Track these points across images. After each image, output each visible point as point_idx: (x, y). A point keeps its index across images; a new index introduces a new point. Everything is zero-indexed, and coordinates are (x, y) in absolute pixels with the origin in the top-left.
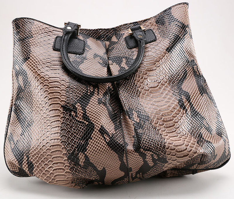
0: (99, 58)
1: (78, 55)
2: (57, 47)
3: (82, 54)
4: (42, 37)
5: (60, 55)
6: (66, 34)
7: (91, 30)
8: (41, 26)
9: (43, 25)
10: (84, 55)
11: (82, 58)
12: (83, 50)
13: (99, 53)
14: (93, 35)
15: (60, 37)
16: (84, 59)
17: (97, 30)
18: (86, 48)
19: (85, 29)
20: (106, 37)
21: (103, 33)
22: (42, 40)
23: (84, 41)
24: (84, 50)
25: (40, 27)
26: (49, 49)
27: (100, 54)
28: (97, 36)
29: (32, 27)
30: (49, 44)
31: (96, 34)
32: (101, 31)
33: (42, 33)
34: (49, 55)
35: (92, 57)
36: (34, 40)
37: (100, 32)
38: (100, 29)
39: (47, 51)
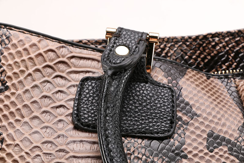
0: (226, 149)
1: (155, 143)
2: (86, 117)
3: (170, 137)
4: (36, 86)
5: (96, 146)
6: (114, 74)
7: (187, 41)
8: (34, 45)
9: (39, 42)
10: (175, 142)
11: (170, 154)
12: (172, 123)
13: (225, 129)
14: (193, 54)
15: (93, 79)
16: (177, 154)
17: (205, 37)
18: (179, 114)
19: (168, 39)
20: (235, 58)
21: (224, 47)
22: (36, 95)
23: (170, 88)
24: (173, 121)
25: (30, 50)
26: (60, 125)
27: (226, 132)
28: (205, 57)
29: (6, 54)
30: (61, 106)
31: (204, 50)
32: (217, 39)
33: (38, 70)
34: (61, 151)
35: (201, 148)
36: (13, 99)
37: (217, 44)
38: (214, 35)
39: (56, 135)
